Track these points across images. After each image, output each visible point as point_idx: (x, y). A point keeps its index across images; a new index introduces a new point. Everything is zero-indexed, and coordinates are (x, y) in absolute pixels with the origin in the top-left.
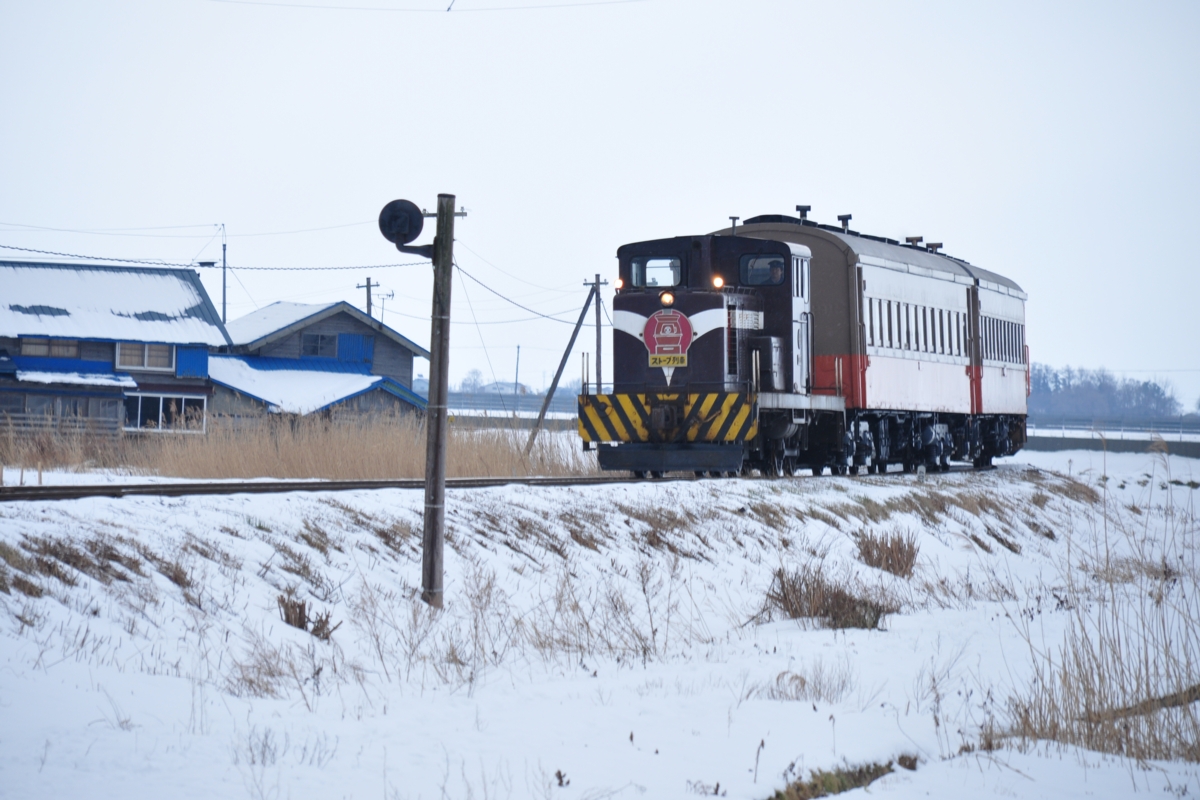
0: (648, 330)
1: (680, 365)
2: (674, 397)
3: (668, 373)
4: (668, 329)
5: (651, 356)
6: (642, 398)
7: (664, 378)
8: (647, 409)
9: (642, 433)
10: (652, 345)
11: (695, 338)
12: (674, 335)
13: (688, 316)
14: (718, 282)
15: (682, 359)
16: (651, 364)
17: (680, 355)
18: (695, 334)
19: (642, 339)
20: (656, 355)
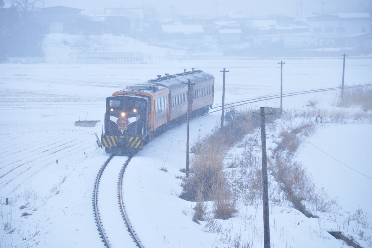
0: (118, 121)
1: (125, 130)
2: (123, 137)
3: (122, 131)
4: (123, 121)
5: (119, 127)
6: (116, 137)
7: (121, 132)
8: (117, 140)
9: (115, 145)
10: (119, 125)
11: (129, 124)
12: (124, 122)
13: (128, 118)
14: (135, 111)
15: (126, 129)
16: (119, 129)
17: (125, 127)
18: (129, 123)
19: (117, 123)
20: (120, 127)
